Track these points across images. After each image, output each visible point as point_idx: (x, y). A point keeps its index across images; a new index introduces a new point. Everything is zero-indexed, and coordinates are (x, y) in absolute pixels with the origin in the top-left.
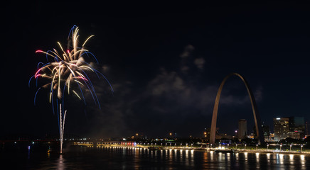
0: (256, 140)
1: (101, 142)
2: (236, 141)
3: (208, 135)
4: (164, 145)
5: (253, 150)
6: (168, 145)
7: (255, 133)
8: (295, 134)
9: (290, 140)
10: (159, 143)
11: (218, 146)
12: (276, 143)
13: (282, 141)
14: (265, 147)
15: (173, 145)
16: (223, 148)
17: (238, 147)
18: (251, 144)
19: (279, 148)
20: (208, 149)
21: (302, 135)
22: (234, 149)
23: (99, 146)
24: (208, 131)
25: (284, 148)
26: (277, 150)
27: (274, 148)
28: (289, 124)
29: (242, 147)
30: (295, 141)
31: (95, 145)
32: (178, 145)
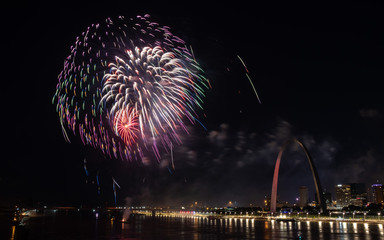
0: (318, 208)
1: (160, 210)
2: (297, 209)
3: (269, 204)
4: (224, 213)
5: (315, 219)
6: (228, 214)
7: (317, 201)
8: (357, 201)
9: (352, 208)
10: (218, 212)
11: (279, 214)
12: (338, 210)
13: (345, 209)
14: (328, 215)
15: (233, 214)
16: (284, 217)
17: (300, 216)
18: (313, 212)
19: (341, 215)
20: (269, 218)
21: (365, 202)
22: (295, 218)
23: (157, 214)
24: (269, 199)
25: (347, 216)
26: (340, 218)
27: (337, 216)
28: (351, 190)
29: (304, 215)
30: (358, 208)
31: (154, 213)
32: (238, 214)
